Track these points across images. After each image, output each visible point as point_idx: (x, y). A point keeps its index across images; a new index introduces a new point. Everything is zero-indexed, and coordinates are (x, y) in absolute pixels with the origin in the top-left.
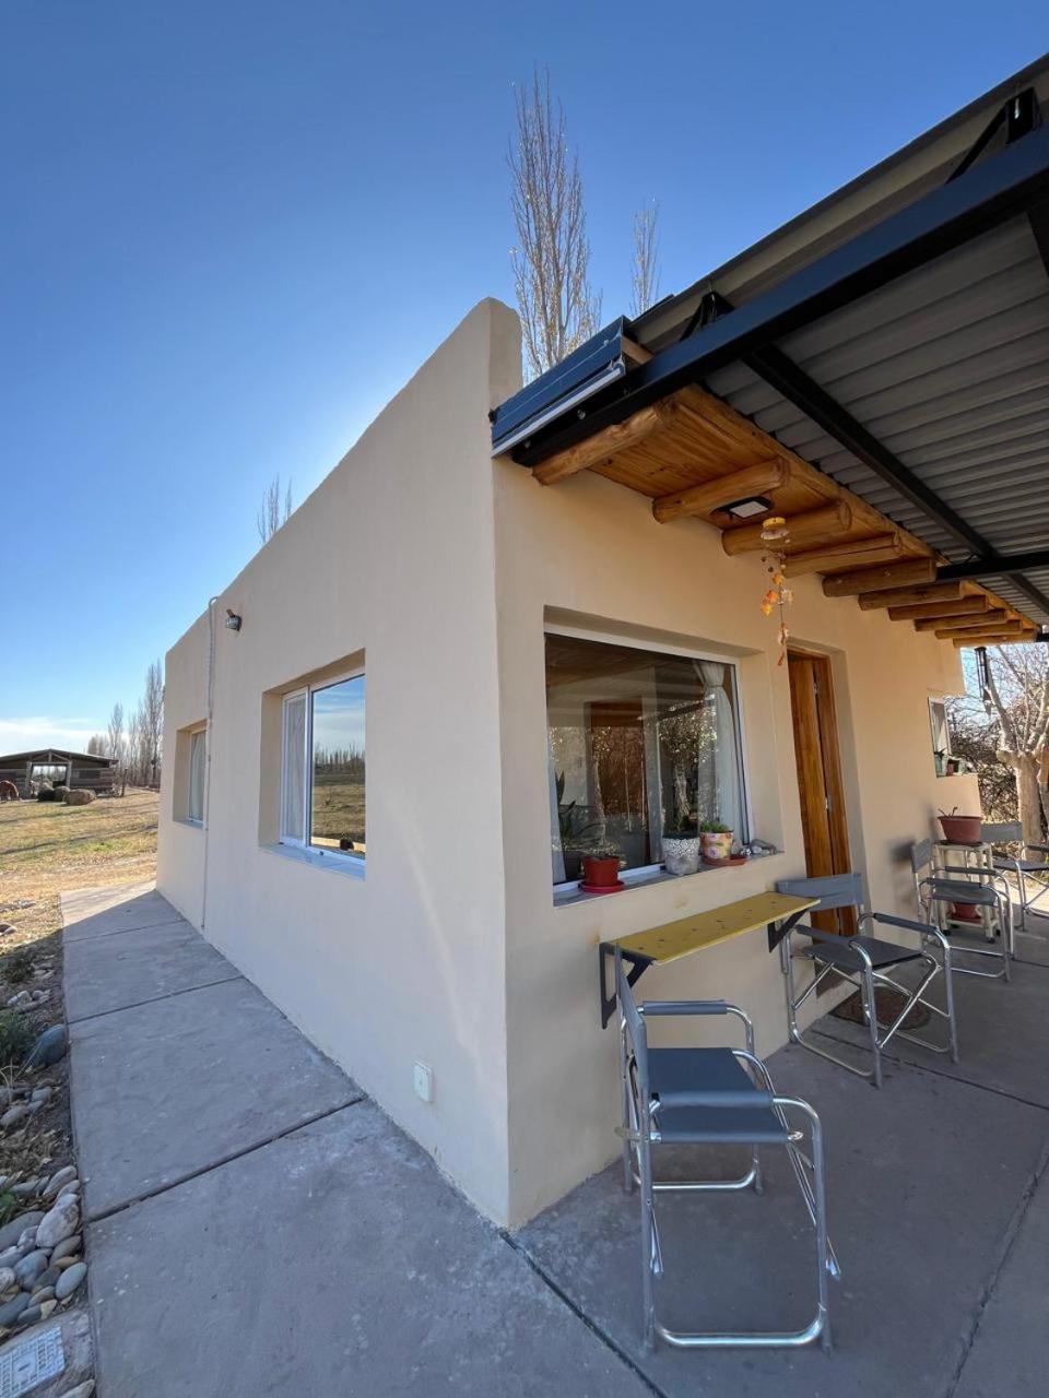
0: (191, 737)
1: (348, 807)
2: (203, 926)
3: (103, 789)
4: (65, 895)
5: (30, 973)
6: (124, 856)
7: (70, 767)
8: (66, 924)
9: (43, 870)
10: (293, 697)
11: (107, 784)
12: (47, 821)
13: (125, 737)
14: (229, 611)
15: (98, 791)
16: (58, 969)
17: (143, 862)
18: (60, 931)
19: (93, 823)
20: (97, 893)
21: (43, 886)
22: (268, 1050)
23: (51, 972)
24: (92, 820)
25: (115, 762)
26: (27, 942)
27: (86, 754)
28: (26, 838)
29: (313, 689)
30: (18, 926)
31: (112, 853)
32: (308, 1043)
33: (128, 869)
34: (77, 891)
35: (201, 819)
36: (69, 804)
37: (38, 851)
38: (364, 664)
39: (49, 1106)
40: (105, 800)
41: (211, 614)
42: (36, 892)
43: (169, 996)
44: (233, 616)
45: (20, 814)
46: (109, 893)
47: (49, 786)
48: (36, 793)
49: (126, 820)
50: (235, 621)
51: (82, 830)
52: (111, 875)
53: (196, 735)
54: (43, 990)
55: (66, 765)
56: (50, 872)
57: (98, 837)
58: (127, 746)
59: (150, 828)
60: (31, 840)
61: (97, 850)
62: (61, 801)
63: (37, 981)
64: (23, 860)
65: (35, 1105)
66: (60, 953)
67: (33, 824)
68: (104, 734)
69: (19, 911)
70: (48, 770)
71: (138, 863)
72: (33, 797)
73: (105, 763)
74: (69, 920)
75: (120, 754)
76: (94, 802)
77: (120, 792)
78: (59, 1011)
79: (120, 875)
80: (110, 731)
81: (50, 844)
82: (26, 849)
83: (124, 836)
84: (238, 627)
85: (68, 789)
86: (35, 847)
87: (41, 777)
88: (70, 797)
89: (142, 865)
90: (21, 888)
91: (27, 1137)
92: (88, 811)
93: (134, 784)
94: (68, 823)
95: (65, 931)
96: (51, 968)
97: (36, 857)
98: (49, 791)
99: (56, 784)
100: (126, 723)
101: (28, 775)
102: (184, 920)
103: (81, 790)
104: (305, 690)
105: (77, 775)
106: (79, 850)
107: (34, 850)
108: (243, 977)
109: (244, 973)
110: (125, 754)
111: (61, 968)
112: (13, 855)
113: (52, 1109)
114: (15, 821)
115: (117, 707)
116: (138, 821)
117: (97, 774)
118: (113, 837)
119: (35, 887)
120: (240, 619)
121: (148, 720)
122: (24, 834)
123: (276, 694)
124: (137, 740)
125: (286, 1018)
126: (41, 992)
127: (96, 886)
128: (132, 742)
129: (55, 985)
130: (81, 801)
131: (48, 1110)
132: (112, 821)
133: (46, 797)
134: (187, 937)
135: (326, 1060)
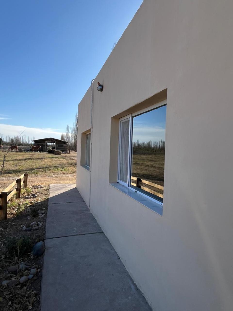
0: (86, 135)
1: (137, 163)
2: (90, 206)
3: (64, 151)
4: (52, 185)
5: (38, 214)
6: (68, 173)
7: (56, 144)
8: (50, 197)
9: (47, 175)
10: (124, 119)
11: (65, 149)
12: (50, 160)
13: (70, 135)
14: (98, 83)
15: (63, 151)
16: (45, 214)
17: (73, 176)
18: (48, 199)
19: (61, 161)
20: (60, 186)
21: (46, 181)
22: (113, 275)
23: (44, 215)
24: (61, 160)
25: (67, 142)
26: (39, 202)
27: (60, 140)
28: (44, 164)
29: (133, 115)
30: (38, 195)
31: (65, 172)
32: (129, 276)
33: (69, 178)
34: (55, 184)
35: (89, 166)
36: (55, 155)
37: (47, 169)
38: (166, 99)
39: (35, 278)
40: (65, 154)
41: (92, 87)
42: (44, 183)
43: (77, 235)
44: (100, 85)
45: (44, 156)
46: (63, 187)
47: (51, 149)
48: (48, 150)
49: (70, 161)
50: (101, 87)
51: (58, 163)
52: (64, 180)
53: (88, 134)
54: (40, 222)
55: (55, 143)
56: (49, 176)
57: (61, 166)
58: (70, 137)
59: (75, 165)
60: (45, 165)
61: (61, 171)
62: (54, 153)
63: (39, 218)
64: (42, 171)
65: (31, 276)
66: (47, 207)
67: (46, 160)
68: (64, 134)
69: (39, 189)
70: (51, 144)
71: (72, 176)
72: (47, 152)
73: (64, 143)
74: (51, 195)
75: (69, 140)
76: (62, 154)
77: (69, 152)
78: (44, 233)
79: (67, 180)
80: (66, 132)
81: (50, 167)
82: (44, 168)
83: (69, 166)
84: (102, 90)
85: (55, 150)
86: (46, 168)
87: (49, 146)
88: (56, 152)
89: (73, 177)
90: (41, 181)
91: (27, 291)
92: (60, 157)
93: (73, 150)
94: (55, 161)
95: (49, 199)
96: (44, 214)
97: (46, 171)
98: (51, 150)
99: (53, 148)
100: (70, 130)
101: (46, 145)
102: (84, 201)
103: (58, 151)
104: (130, 116)
105: (58, 146)
106: (57, 170)
107: (45, 168)
108: (103, 232)
109: (103, 231)
110: (70, 140)
111: (46, 214)
112: (40, 169)
113: (36, 280)
114: (42, 159)
115: (68, 125)
116: (73, 162)
117: (62, 146)
118: (66, 167)
119: (44, 181)
120: (102, 86)
121: (76, 130)
122: (44, 163)
123: (117, 118)
124: (73, 136)
125: (119, 258)
126: (40, 223)
127: (60, 183)
128: (72, 136)
129: (44, 220)
130: (59, 154)
131: (34, 280)
132: (66, 161)
133: (50, 152)
134: (85, 209)
135: (137, 289)
